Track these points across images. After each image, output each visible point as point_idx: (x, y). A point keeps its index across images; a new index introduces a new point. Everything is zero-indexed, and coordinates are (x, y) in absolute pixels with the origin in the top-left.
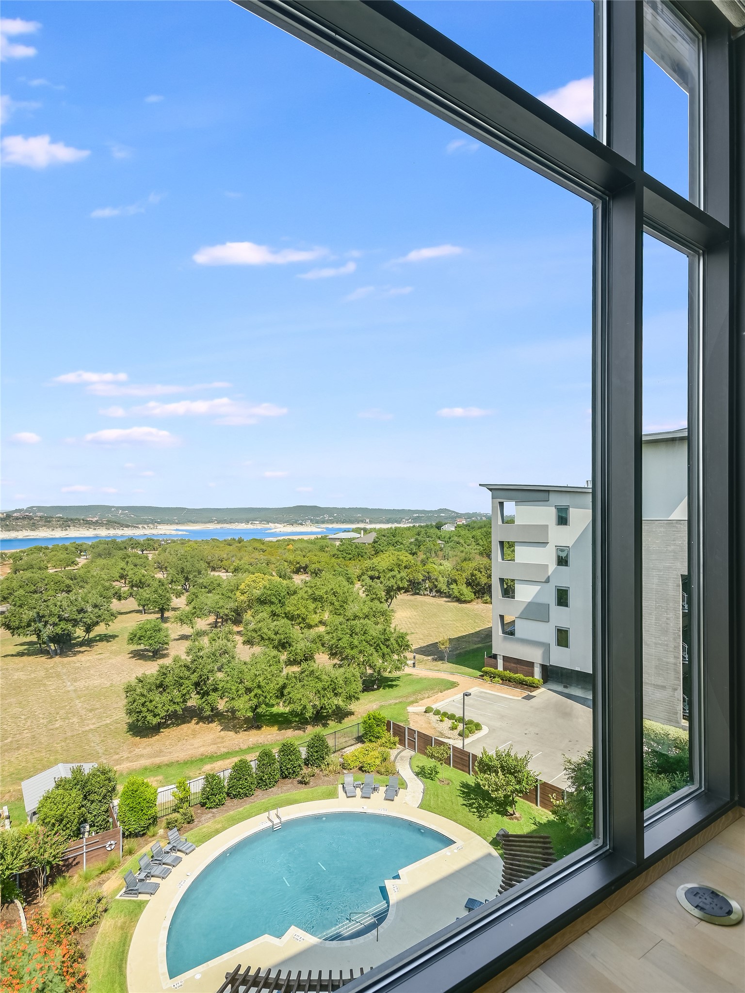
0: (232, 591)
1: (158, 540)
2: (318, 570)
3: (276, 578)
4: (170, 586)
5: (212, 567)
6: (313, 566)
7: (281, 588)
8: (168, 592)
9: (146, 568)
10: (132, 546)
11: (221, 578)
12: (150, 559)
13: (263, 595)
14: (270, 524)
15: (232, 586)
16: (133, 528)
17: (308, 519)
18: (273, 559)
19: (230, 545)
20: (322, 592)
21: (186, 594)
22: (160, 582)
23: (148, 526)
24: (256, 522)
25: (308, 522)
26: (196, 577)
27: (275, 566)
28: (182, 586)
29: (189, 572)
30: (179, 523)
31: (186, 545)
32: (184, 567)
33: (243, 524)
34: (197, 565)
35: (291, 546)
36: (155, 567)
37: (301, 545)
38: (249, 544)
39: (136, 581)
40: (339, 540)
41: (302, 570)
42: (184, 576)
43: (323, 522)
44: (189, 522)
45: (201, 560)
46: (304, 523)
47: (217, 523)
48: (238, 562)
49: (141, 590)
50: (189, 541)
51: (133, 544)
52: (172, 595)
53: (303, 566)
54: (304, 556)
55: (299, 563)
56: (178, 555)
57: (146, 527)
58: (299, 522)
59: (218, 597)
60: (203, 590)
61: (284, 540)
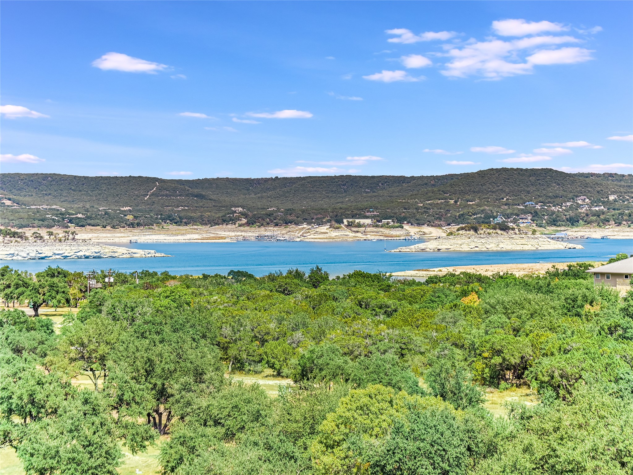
0: (296, 437)
1: (80, 275)
2: (562, 377)
3: (433, 400)
4: (115, 415)
5: (236, 358)
6: (546, 361)
7: (448, 433)
8: (109, 432)
9: (47, 359)
10: (8, 291)
11: (262, 393)
12: (57, 332)
13: (392, 452)
14: (406, 227)
15: (297, 422)
16: (8, 238)
17: (525, 212)
18: (418, 338)
19: (286, 292)
20: (580, 449)
21: (162, 440)
22: (86, 402)
23: (51, 234)
24: (362, 221)
25: (525, 223)
26: (189, 390)
27: (425, 360)
28: (149, 415)
29: (169, 374)
30: (139, 225)
31: (160, 290)
32: (154, 358)
33: (324, 228)
34: (192, 354)
35: (473, 297)
36: (72, 355)
37: (506, 294)
38: (343, 288)
39: (20, 398)
40: (628, 281)
41: (509, 374)
42: (155, 385)
43: (573, 221)
44: (165, 220)
45: (204, 337)
46: (511, 225)
47: (248, 224)
48: (311, 344)
49: (34, 426)
50: (167, 277)
51: (9, 286)
52: (120, 443)
53: (513, 361)
54: (516, 331)
55: (499, 352)
56: (138, 322)
57: (46, 237)
58: (499, 220)
59: (253, 454)
60: (210, 431)
61: (452, 279)
